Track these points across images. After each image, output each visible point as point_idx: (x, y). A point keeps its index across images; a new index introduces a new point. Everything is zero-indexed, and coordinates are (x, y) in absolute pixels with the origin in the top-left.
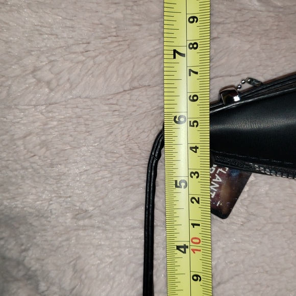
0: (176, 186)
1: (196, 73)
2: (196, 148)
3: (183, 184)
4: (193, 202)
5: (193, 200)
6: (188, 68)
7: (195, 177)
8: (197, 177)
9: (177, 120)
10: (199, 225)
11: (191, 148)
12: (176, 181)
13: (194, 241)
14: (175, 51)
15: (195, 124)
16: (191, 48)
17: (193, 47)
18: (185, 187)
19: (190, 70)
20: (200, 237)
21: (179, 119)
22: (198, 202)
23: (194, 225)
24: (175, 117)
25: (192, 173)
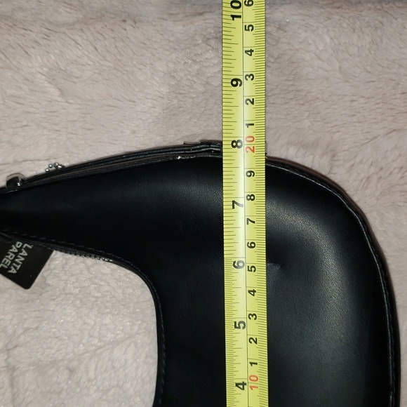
0: (236, 327)
1: (254, 222)
2: (254, 291)
3: (242, 325)
4: (251, 343)
5: (251, 340)
6: (246, 217)
7: (253, 318)
8: (255, 319)
9: (236, 265)
10: (256, 364)
11: (249, 292)
12: (235, 323)
13: (252, 378)
14: (234, 202)
15: (253, 269)
16: (249, 200)
17: (250, 199)
18: (244, 328)
19: (248, 219)
20: (257, 375)
21: (238, 264)
22: (256, 342)
23: (251, 364)
24: (235, 262)
25: (250, 314)
